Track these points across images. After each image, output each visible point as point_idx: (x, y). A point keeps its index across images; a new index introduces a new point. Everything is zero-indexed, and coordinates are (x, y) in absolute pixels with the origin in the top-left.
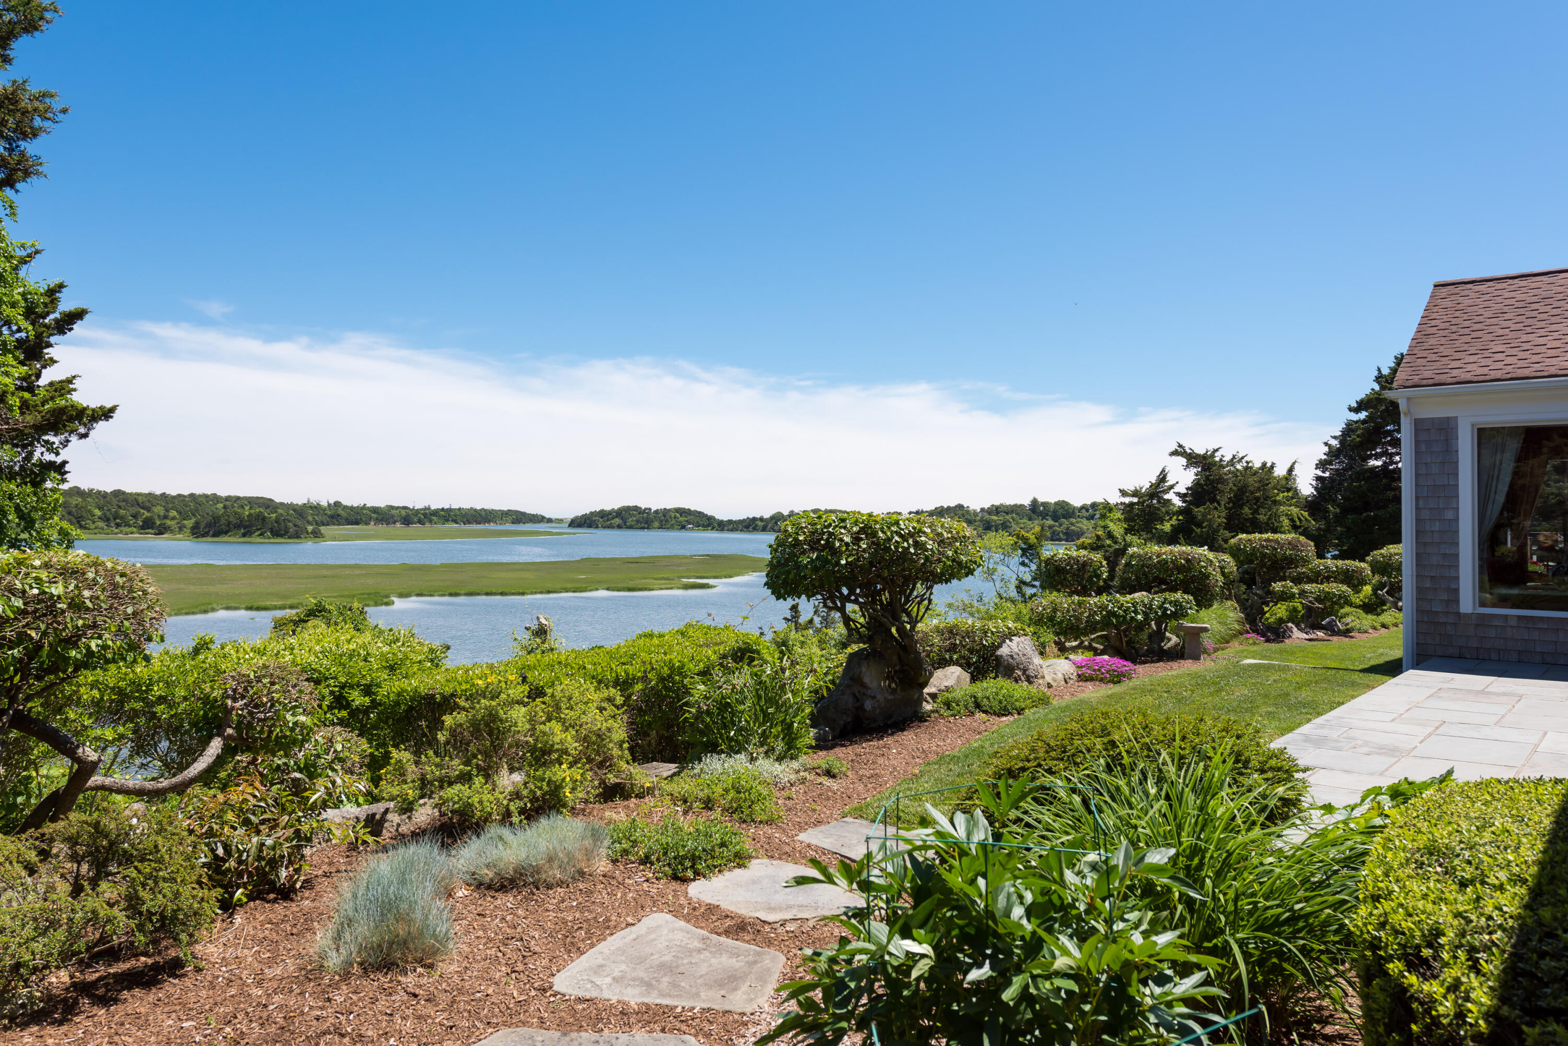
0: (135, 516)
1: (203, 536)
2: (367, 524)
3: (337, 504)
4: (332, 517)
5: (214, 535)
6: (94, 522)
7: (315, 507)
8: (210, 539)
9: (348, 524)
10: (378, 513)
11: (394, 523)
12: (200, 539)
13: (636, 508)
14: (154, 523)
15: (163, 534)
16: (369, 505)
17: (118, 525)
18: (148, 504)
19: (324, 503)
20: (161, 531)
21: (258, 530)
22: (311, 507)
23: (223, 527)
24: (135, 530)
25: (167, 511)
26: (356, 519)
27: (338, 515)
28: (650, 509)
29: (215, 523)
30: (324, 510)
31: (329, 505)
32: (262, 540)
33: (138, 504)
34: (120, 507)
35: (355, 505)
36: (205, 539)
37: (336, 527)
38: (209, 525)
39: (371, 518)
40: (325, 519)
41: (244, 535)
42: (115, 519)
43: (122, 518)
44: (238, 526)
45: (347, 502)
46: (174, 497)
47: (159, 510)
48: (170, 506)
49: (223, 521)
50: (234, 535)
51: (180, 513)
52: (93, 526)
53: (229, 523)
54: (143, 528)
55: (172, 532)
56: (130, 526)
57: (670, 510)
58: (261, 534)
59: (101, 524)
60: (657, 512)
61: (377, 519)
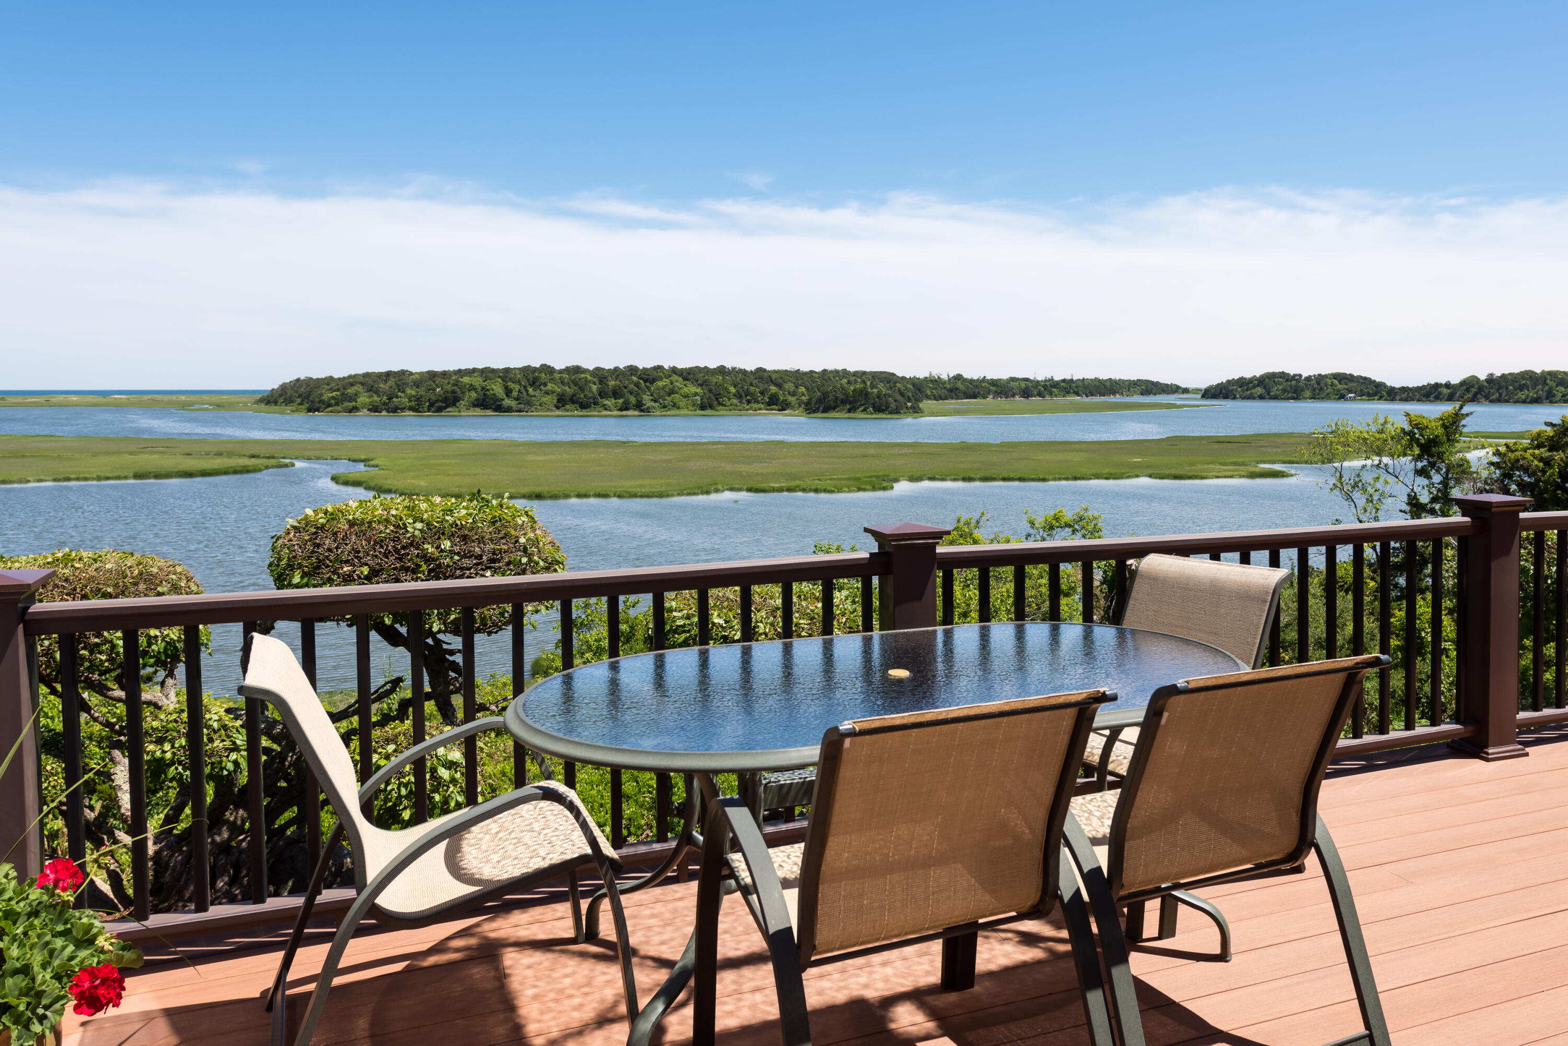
0: (762, 393)
1: (814, 412)
2: (985, 397)
3: (958, 377)
4: (951, 390)
5: (824, 411)
6: (729, 399)
7: (936, 381)
8: (820, 415)
9: (967, 398)
10: (997, 386)
11: (1013, 396)
12: (812, 415)
13: (1283, 375)
14: (778, 400)
15: (784, 410)
16: (988, 377)
17: (749, 402)
18: (780, 381)
19: (944, 377)
20: (784, 406)
21: (861, 405)
22: (931, 381)
23: (831, 403)
24: (762, 406)
25: (797, 387)
26: (974, 393)
27: (957, 389)
28: (1300, 376)
29: (825, 399)
30: (944, 383)
31: (950, 380)
32: (865, 416)
33: (772, 381)
34: (751, 385)
35: (975, 378)
36: (815, 415)
37: (954, 401)
38: (820, 401)
39: (989, 392)
40: (944, 392)
41: (849, 411)
42: (746, 396)
43: (752, 395)
44: (844, 402)
45: (967, 375)
46: (805, 374)
47: (789, 386)
48: (800, 382)
49: (831, 397)
50: (841, 411)
51: (807, 389)
52: (728, 403)
53: (837, 398)
54: (769, 404)
55: (793, 408)
56: (758, 402)
57: (1326, 376)
58: (865, 410)
59: (735, 401)
60: (1308, 379)
61: (996, 392)
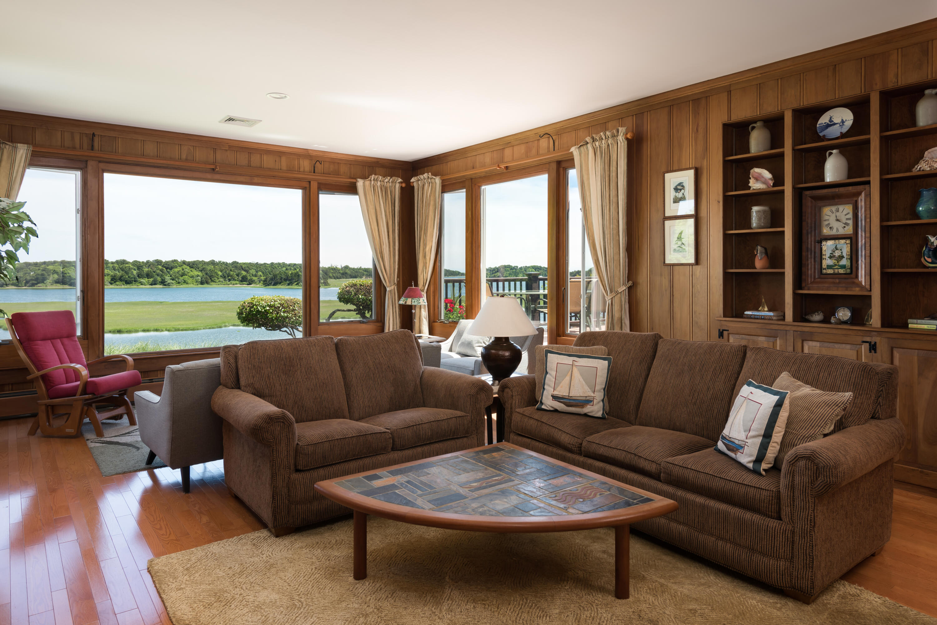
0: (238, 275)
1: (268, 285)
2: (361, 277)
3: (347, 267)
4: (343, 274)
5: (274, 285)
6: (218, 279)
7: (335, 269)
8: (272, 287)
10: (368, 272)
12: (267, 287)
13: (509, 266)
14: (247, 279)
15: (251, 284)
16: (363, 267)
17: (230, 280)
18: (247, 269)
19: (339, 267)
20: (250, 282)
21: (296, 281)
22: (332, 269)
23: (279, 280)
24: (238, 282)
25: (257, 272)
26: (355, 275)
27: (346, 273)
28: (517, 267)
29: (275, 278)
30: (339, 270)
31: (342, 268)
32: (298, 287)
33: (243, 269)
34: (231, 270)
35: (356, 267)
36: (269, 287)
37: (344, 280)
38: (272, 279)
39: (363, 275)
40: (339, 275)
41: (289, 285)
42: (228, 277)
43: (231, 276)
44: (286, 280)
45: (351, 266)
46: (261, 265)
47: (253, 271)
48: (259, 269)
49: (278, 277)
50: (284, 285)
51: (263, 273)
52: (217, 281)
53: (281, 278)
54: (241, 281)
55: (255, 283)
56: (235, 280)
57: (529, 267)
58: (297, 284)
59: (221, 280)
60: (521, 268)
61: (367, 275)
